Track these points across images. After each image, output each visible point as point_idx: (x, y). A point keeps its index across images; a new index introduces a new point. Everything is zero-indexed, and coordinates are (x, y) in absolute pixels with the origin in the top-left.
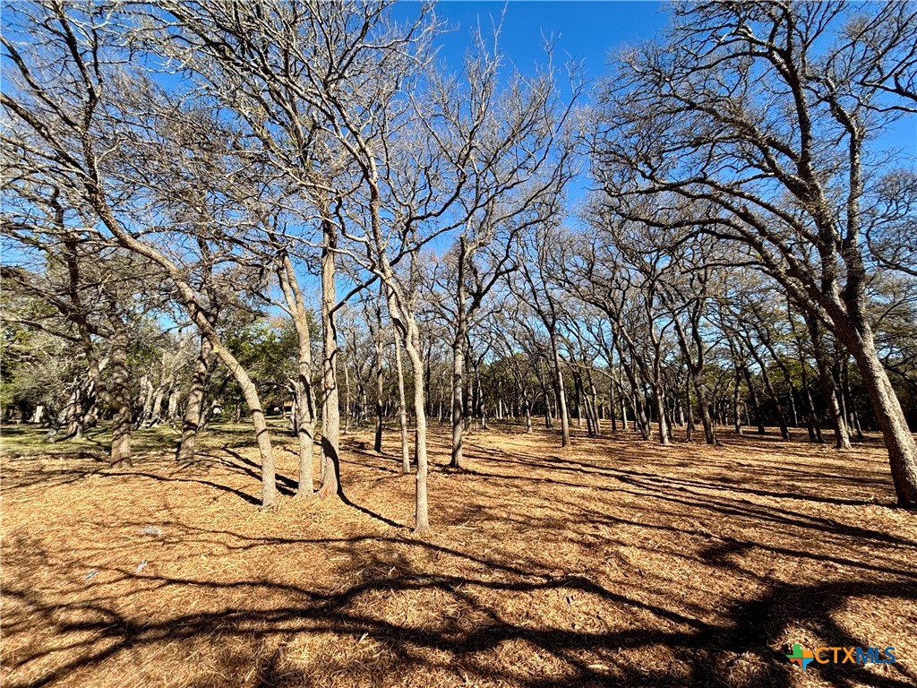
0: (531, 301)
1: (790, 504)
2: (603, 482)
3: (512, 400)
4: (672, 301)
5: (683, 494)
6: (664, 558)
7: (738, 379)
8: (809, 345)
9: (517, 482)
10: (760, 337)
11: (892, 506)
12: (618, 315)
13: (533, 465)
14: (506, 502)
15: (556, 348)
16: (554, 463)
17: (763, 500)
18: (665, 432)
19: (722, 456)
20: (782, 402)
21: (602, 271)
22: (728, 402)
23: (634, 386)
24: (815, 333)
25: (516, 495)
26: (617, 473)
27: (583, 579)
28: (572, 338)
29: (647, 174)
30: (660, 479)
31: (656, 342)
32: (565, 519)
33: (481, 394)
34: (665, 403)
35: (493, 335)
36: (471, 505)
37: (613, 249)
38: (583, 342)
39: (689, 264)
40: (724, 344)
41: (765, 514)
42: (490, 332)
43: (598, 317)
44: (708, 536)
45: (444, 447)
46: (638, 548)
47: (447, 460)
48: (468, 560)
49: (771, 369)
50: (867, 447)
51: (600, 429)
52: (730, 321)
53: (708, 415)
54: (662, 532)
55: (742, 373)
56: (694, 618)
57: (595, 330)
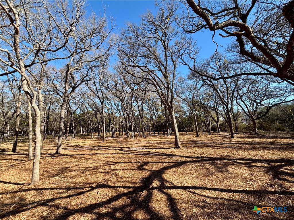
0: (96, 93)
1: (158, 150)
2: (114, 152)
3: (86, 127)
4: (137, 98)
5: (135, 152)
6: (128, 171)
7: (151, 120)
8: (164, 113)
9: (84, 156)
10: (156, 110)
11: (175, 148)
12: (123, 101)
13: (92, 149)
14: (79, 164)
15: (103, 109)
16: (99, 147)
17: (153, 151)
18: (133, 135)
19: (146, 140)
20: (159, 126)
21: (119, 87)
22: (148, 126)
23: (126, 122)
24: (165, 110)
25: (83, 161)
26: (119, 148)
27: (103, 184)
28: (109, 107)
29: (133, 61)
30: (130, 148)
31: (133, 110)
32: (100, 166)
33: (74, 125)
34: (134, 127)
35: (81, 104)
36: (63, 168)
37: (123, 81)
38: (113, 108)
39: (142, 89)
40: (148, 111)
41: (153, 154)
42: (79, 102)
43: (118, 101)
44: (140, 162)
45: (53, 146)
46: (122, 170)
47: (54, 152)
48: (58, 190)
49: (157, 118)
50: (172, 135)
51: (115, 135)
52: (150, 105)
53: (143, 130)
54: (129, 164)
55: (152, 118)
56: (133, 186)
57: (117, 105)
